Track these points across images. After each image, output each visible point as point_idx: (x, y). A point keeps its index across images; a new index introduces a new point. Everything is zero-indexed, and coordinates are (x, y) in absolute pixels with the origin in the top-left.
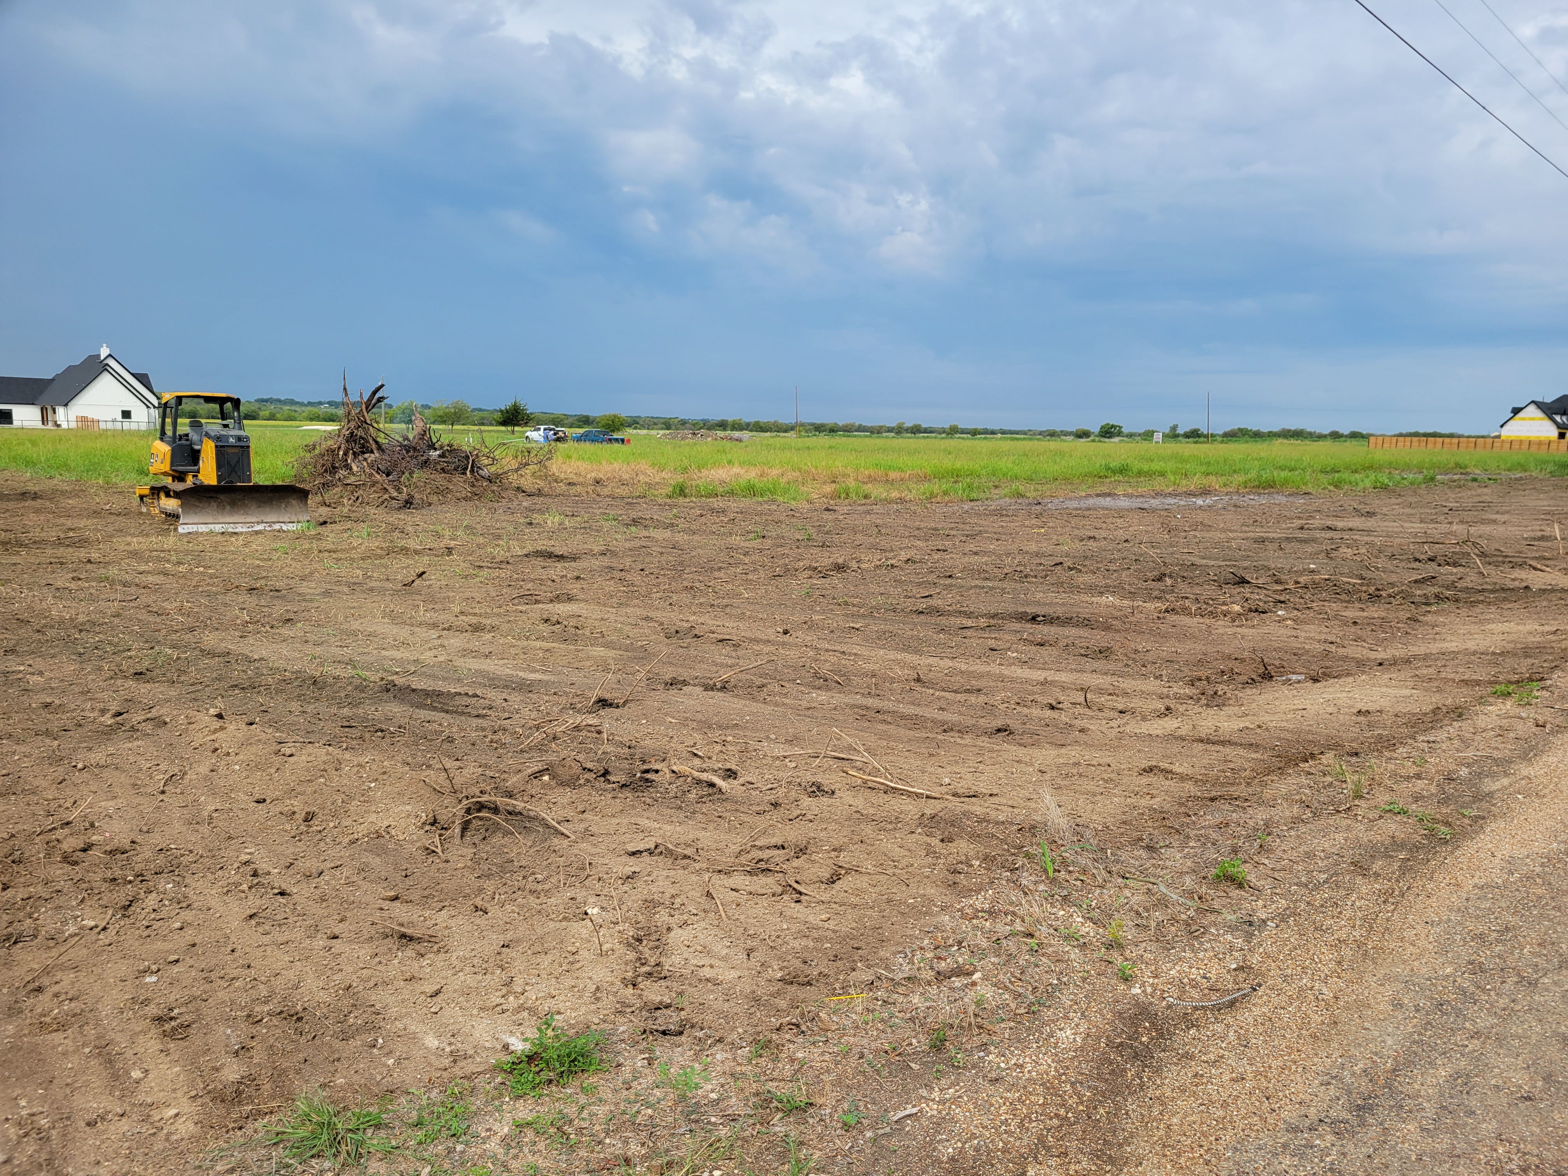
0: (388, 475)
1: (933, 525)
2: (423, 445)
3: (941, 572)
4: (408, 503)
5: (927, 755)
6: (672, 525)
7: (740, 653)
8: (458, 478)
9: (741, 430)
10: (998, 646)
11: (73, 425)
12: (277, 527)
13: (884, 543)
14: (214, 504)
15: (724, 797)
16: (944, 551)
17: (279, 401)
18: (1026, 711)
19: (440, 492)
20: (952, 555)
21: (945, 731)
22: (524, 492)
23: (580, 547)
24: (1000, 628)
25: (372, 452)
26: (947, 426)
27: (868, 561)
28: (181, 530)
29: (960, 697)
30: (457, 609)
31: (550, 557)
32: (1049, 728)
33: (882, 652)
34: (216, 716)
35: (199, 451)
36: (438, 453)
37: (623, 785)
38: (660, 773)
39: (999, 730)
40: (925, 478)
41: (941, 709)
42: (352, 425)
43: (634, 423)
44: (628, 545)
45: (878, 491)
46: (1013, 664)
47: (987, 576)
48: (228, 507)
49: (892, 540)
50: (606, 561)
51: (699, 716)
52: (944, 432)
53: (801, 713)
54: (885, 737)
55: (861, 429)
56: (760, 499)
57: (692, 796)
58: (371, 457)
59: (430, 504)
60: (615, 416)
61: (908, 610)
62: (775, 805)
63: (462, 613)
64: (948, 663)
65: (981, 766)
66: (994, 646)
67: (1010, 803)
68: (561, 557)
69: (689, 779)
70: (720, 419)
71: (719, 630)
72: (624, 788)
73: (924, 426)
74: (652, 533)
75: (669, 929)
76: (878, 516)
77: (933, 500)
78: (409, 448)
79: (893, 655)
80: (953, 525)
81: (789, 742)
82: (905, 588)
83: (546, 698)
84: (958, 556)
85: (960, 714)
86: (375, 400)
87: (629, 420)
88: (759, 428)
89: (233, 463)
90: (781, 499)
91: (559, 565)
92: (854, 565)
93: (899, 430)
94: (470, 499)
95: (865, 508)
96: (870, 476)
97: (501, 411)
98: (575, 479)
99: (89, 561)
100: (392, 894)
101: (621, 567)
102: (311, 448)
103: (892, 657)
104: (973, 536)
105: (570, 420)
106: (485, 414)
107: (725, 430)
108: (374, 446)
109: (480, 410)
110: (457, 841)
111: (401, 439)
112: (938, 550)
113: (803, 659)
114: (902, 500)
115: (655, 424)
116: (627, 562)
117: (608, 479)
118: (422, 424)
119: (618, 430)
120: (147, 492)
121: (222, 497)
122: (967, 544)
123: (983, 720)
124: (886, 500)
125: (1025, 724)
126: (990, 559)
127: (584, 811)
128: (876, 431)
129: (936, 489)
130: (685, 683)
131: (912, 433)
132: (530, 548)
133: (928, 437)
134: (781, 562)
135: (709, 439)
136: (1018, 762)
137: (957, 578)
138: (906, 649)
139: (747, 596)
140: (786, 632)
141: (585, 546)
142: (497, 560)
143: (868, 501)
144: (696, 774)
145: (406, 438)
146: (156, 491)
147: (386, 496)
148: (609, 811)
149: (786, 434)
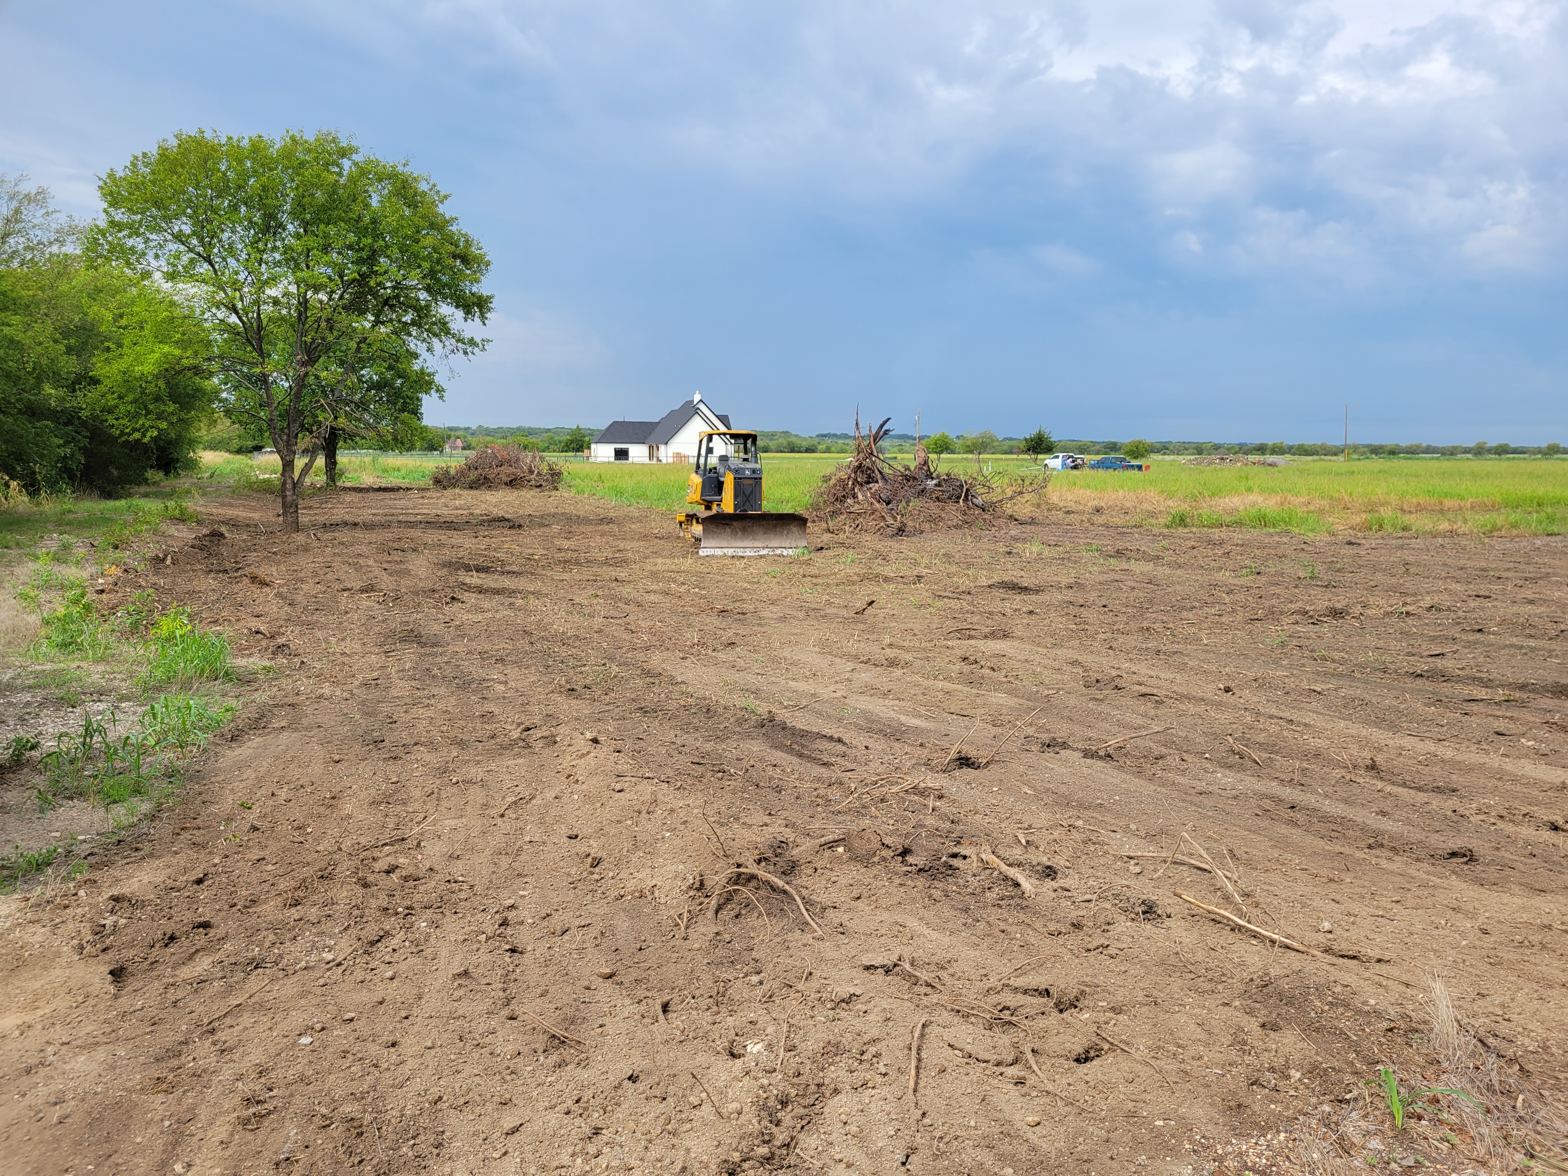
0: (888, 504)
1: (1484, 564)
2: (921, 475)
3: (1470, 625)
4: (901, 531)
5: (1325, 880)
6: (1158, 557)
7: (1162, 711)
8: (951, 507)
9: (1283, 453)
10: (1508, 729)
11: (670, 460)
12: (778, 552)
13: (1409, 584)
14: (728, 530)
15: (1025, 903)
16: (1486, 597)
17: (835, 435)
18: (1510, 828)
19: (933, 520)
20: (1495, 603)
21: (1370, 847)
22: (1016, 520)
23: (1049, 579)
24: (1522, 704)
25: (877, 482)
26: (1544, 445)
27: (1380, 604)
28: (701, 553)
29: (1421, 797)
30: (887, 641)
31: (1013, 589)
32: (1534, 860)
33: (1342, 724)
34: (592, 740)
35: (722, 483)
36: (934, 482)
37: (920, 870)
38: (968, 860)
39: (1454, 854)
40: (1493, 507)
41: (1383, 813)
42: (861, 456)
43: (1163, 448)
44: (1101, 578)
45: (1421, 522)
46: (1526, 756)
47: (1533, 632)
48: (740, 533)
49: (1421, 582)
50: (1069, 595)
51: (1063, 789)
52: (1540, 452)
53: (1189, 798)
54: (1282, 846)
55: (1429, 450)
56: (1272, 530)
57: (991, 896)
58: (875, 487)
59: (922, 532)
60: (1140, 442)
61: (1402, 671)
62: (1077, 926)
63: (891, 645)
64: (1430, 746)
65: (1397, 908)
66: (1501, 729)
67: (1404, 978)
68: (1025, 590)
69: (996, 873)
70: (1258, 442)
71: (1151, 682)
72: (922, 874)
73: (1513, 445)
74: (1134, 566)
75: (836, 1091)
76: (1413, 552)
77: (1496, 534)
78: (909, 478)
79: (1355, 729)
80: (1512, 565)
81: (1150, 837)
82: (1412, 642)
83: (907, 749)
84: (1504, 605)
85: (1409, 822)
86: (881, 433)
87: (1158, 445)
88: (1303, 451)
89: (747, 494)
90: (1297, 530)
91: (1018, 598)
92: (1357, 610)
93: (1479, 451)
94: (961, 527)
95: (1400, 542)
96: (1419, 504)
97: (1026, 440)
98: (1073, 506)
99: (616, 580)
100: (608, 971)
101: (1081, 601)
102: (826, 479)
103: (1353, 732)
104: (1535, 580)
105: (1097, 447)
106: (1014, 443)
107: (1263, 454)
108: (879, 476)
109: (1011, 439)
110: (710, 914)
111: (902, 470)
112: (1478, 596)
113: (1235, 726)
114: (1453, 533)
115: (1186, 449)
116: (1092, 596)
117: (1110, 507)
118: (923, 454)
119: (1142, 456)
120: (683, 519)
121: (735, 524)
122: (1522, 590)
123: (1437, 836)
124: (1431, 532)
125: (1498, 849)
126: (1548, 610)
127: (859, 898)
128: (1450, 452)
129: (1500, 520)
130: (1064, 745)
131: (1496, 453)
132: (996, 579)
133: (1514, 459)
134: (1267, 603)
135: (1239, 464)
136: (1454, 909)
137: (1489, 633)
138: (1379, 722)
139: (1205, 642)
140: (1227, 690)
141: (1055, 578)
142: (960, 590)
143: (1406, 534)
144: (1004, 868)
145: (907, 468)
146: (691, 518)
147: (882, 524)
148: (884, 902)
149: (1335, 458)
